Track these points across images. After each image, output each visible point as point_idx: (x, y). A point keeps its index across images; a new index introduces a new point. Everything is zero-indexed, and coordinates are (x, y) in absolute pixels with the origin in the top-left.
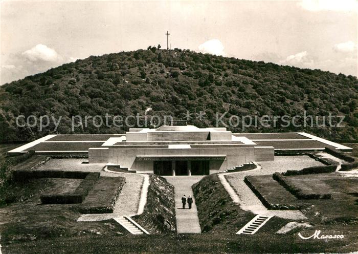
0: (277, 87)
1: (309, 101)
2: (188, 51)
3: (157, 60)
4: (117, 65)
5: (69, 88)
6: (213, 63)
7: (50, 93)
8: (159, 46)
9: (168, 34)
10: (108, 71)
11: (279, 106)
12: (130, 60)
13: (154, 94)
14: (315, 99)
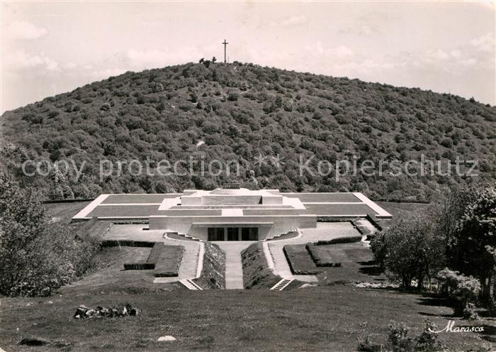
0: (362, 113)
1: (401, 132)
2: (251, 65)
3: (212, 79)
4: (161, 85)
5: (101, 116)
6: (282, 81)
7: (78, 123)
8: (214, 59)
9: (225, 43)
10: (150, 93)
11: (364, 138)
12: (177, 78)
13: (207, 123)
14: (409, 129)
